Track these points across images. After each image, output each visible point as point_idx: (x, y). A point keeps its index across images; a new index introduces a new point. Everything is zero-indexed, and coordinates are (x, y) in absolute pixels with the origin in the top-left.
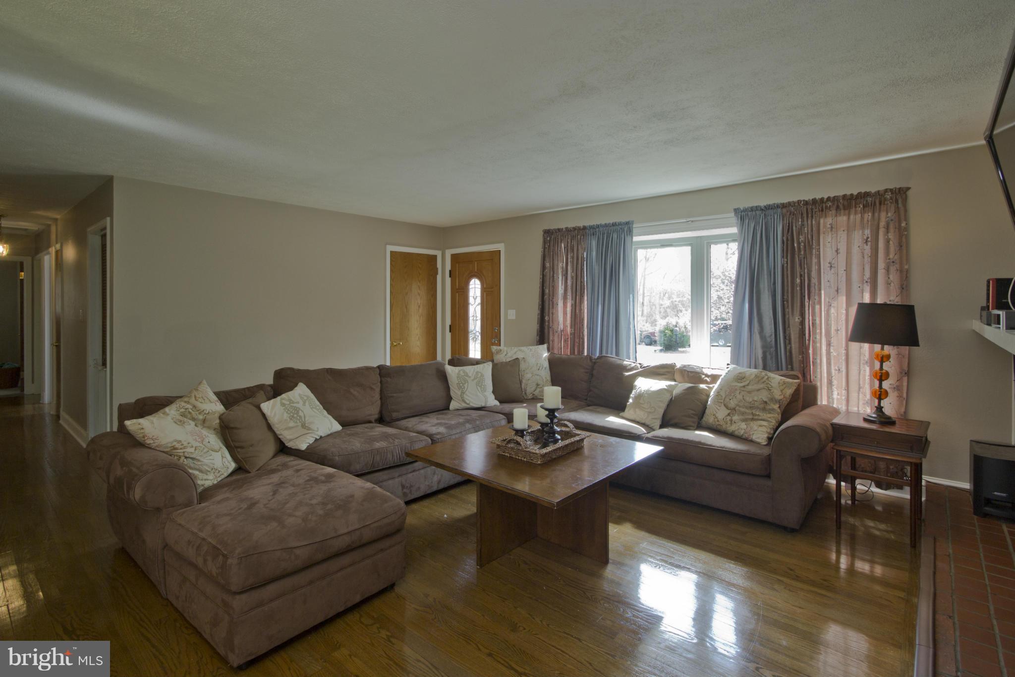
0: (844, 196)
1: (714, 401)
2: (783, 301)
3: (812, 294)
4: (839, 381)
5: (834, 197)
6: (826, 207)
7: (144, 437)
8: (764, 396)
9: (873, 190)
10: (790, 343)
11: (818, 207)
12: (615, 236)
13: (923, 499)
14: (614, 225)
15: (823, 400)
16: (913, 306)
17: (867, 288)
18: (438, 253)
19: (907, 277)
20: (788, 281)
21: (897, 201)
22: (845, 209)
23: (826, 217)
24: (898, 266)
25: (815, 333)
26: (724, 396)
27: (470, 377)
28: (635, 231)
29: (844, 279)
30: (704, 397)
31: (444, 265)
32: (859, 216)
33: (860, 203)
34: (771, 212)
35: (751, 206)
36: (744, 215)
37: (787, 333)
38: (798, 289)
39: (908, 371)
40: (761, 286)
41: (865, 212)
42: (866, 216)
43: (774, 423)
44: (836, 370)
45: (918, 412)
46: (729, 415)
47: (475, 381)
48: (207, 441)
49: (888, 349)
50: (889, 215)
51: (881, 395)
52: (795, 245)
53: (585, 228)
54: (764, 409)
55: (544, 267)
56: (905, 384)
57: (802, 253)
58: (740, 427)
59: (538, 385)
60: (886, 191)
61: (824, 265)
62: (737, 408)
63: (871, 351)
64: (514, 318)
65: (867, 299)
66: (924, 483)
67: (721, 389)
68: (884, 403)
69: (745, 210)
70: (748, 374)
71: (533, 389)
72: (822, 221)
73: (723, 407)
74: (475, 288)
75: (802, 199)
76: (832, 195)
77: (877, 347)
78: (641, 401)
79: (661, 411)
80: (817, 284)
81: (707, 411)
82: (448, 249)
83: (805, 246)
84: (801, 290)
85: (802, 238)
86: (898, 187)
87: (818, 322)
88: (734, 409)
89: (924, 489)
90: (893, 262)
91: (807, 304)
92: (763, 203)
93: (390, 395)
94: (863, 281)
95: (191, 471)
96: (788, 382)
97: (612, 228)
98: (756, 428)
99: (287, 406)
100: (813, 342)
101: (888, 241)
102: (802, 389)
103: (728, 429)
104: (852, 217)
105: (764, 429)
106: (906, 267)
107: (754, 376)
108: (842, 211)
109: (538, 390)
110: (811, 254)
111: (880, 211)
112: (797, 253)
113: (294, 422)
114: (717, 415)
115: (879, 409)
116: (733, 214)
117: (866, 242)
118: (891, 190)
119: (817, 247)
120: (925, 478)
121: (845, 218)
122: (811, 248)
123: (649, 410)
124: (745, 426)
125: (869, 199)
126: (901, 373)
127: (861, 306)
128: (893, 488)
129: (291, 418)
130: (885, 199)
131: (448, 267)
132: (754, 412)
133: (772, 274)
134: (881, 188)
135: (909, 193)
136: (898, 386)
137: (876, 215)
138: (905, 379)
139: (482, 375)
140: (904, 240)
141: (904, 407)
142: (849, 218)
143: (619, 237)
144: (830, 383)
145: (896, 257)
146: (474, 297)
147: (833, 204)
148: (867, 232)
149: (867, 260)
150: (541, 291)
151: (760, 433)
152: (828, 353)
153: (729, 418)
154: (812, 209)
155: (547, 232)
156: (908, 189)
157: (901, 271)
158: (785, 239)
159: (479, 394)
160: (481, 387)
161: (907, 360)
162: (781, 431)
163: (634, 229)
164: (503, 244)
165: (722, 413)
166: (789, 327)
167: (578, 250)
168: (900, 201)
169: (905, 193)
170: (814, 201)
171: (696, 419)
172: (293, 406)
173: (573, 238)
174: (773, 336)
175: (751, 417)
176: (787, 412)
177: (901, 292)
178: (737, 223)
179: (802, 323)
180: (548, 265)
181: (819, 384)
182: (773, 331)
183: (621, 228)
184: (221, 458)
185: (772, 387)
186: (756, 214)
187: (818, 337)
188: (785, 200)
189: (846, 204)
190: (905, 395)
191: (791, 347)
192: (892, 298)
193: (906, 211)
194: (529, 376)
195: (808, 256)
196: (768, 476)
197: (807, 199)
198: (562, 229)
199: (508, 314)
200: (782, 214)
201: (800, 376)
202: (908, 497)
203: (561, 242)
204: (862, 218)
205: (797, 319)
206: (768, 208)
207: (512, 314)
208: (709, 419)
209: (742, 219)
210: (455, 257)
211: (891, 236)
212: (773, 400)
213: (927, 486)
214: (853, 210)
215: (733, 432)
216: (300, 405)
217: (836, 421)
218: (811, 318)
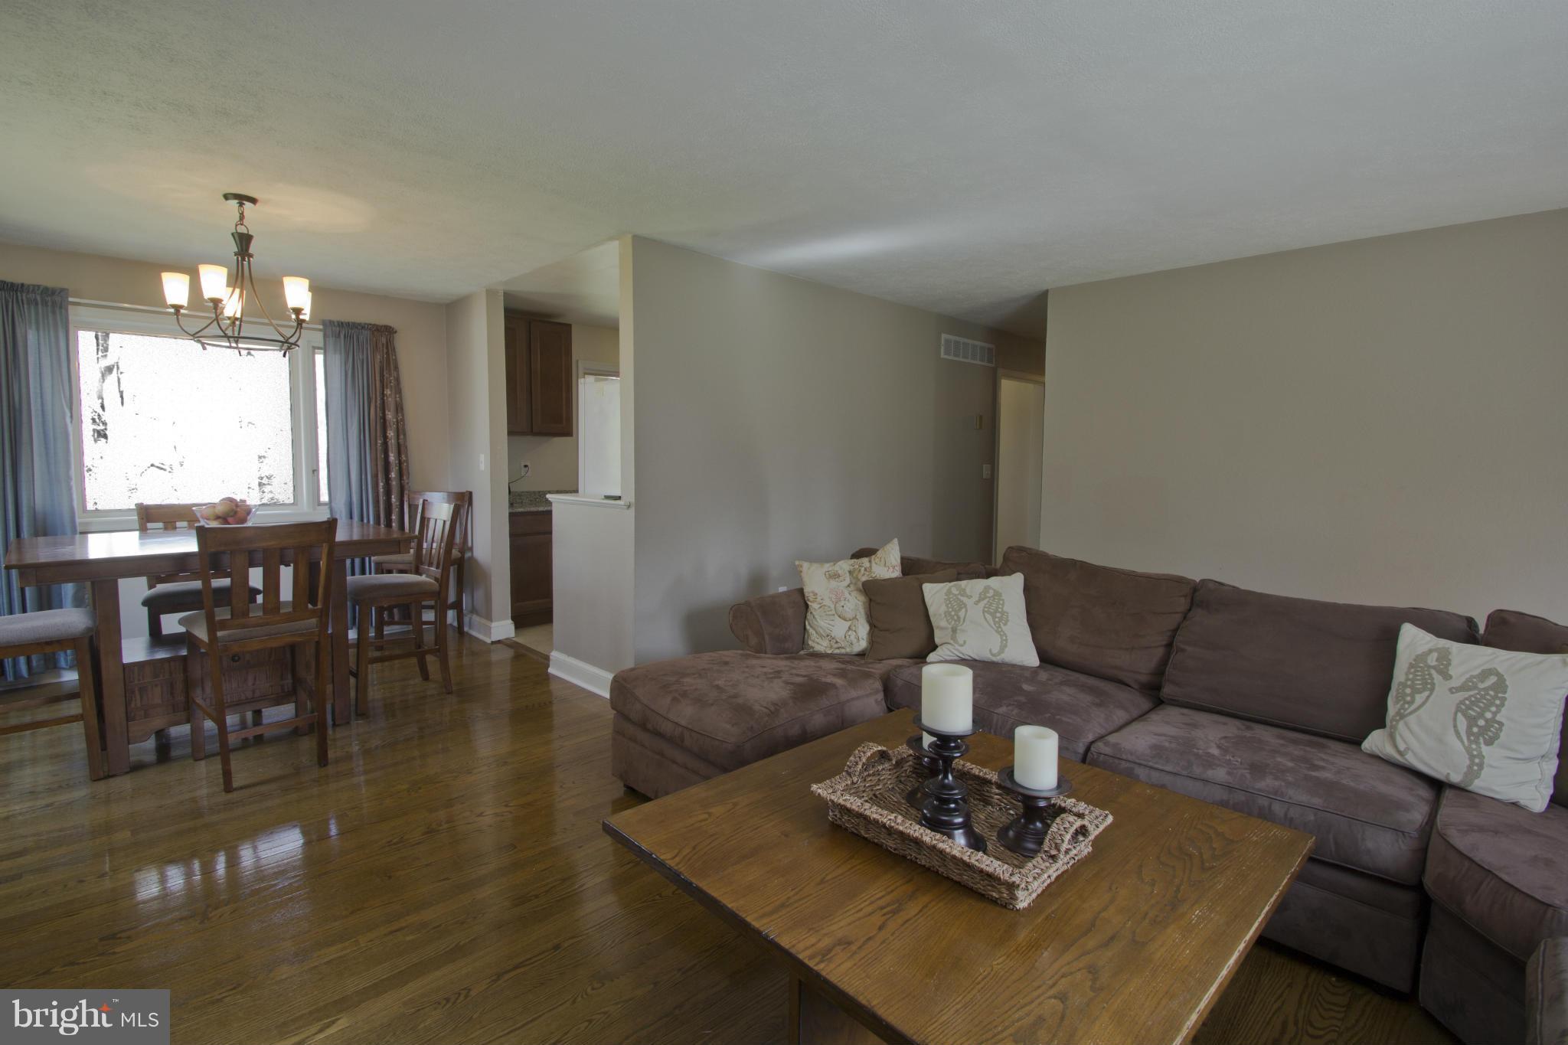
48: (842, 604)
95: (808, 627)
99: (951, 596)
113: (947, 621)
129: (948, 614)
172: (960, 600)
184: (847, 629)
216: (969, 602)
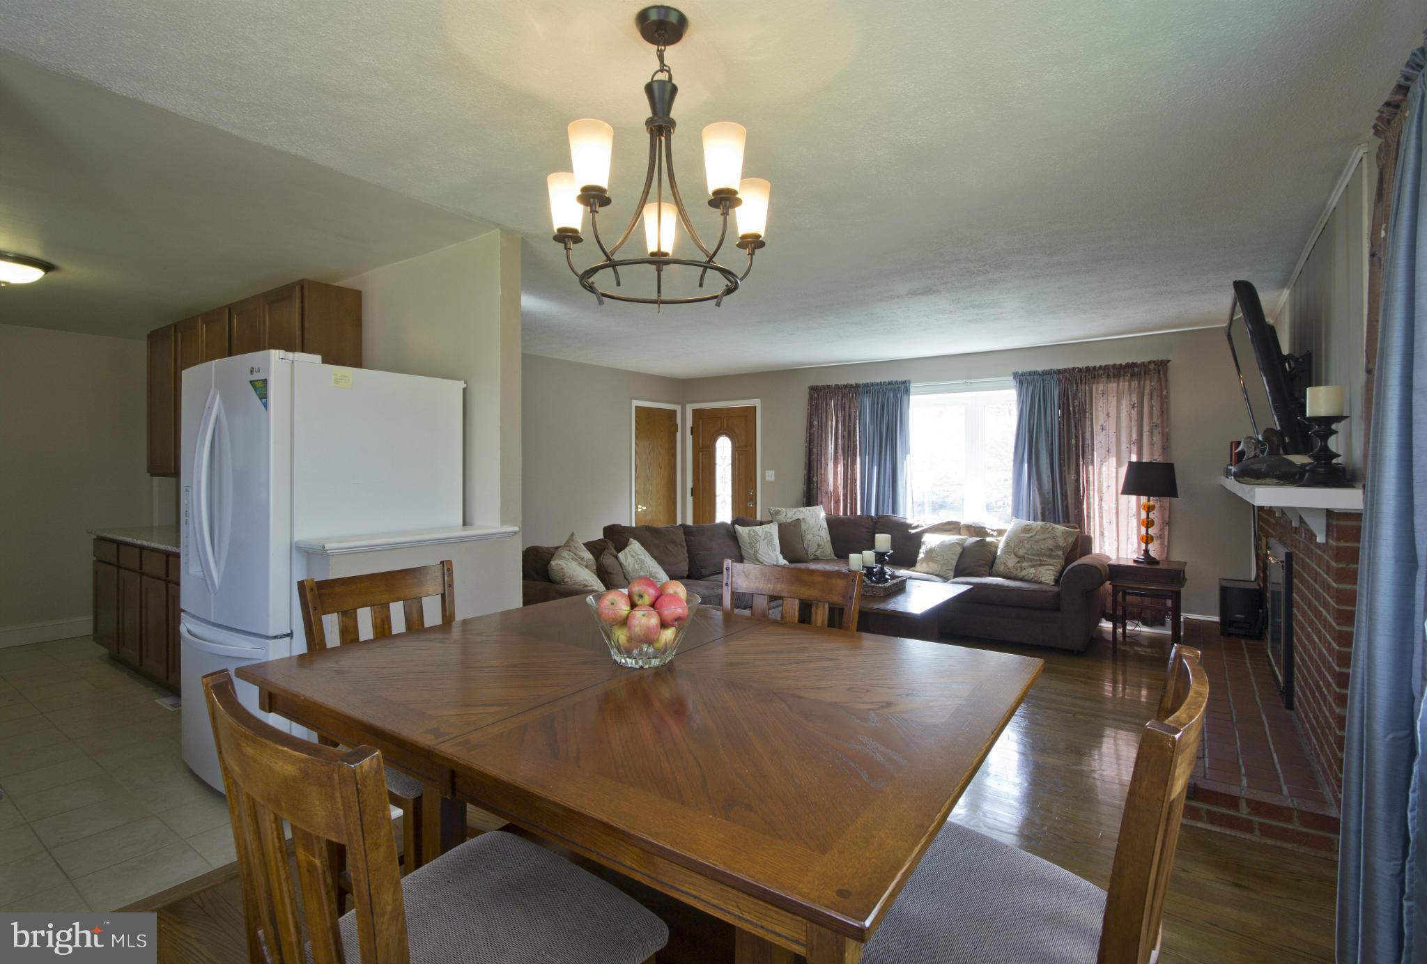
0: (1114, 365)
1: (1004, 551)
2: (1060, 459)
3: (1086, 454)
4: (1110, 532)
5: (1105, 366)
6: (1098, 374)
7: (563, 576)
8: (1050, 543)
9: (1139, 361)
10: (1067, 499)
11: (1090, 374)
12: (891, 395)
13: (1182, 634)
14: (890, 383)
15: (1096, 549)
16: (1173, 464)
17: (1134, 449)
18: (678, 408)
19: (1167, 440)
20: (1064, 442)
21: (1159, 372)
22: (1114, 377)
23: (1098, 383)
24: (1159, 429)
25: (1088, 489)
26: (1013, 546)
27: (760, 537)
28: (912, 390)
29: (1114, 440)
30: (993, 549)
31: (685, 421)
32: (1127, 384)
33: (1128, 372)
34: (1048, 377)
35: (1029, 370)
36: (1024, 380)
37: (1064, 490)
38: (1074, 449)
39: (1169, 522)
40: (1040, 446)
41: (1132, 380)
42: (1133, 383)
43: (1059, 567)
44: (1107, 522)
45: (1178, 556)
46: (1018, 562)
47: (766, 540)
49: (1153, 501)
50: (1153, 384)
51: (1148, 539)
52: (1071, 409)
53: (857, 386)
54: (1050, 556)
55: (810, 425)
56: (1166, 533)
57: (1077, 416)
58: (1031, 572)
59: (819, 545)
60: (1150, 362)
61: (1097, 428)
62: (1026, 556)
63: (1138, 502)
64: (773, 479)
65: (1134, 458)
66: (1182, 620)
67: (1010, 541)
68: (1150, 547)
69: (1023, 374)
70: (1034, 526)
71: (815, 549)
72: (1094, 387)
73: (1013, 556)
74: (724, 447)
75: (1076, 366)
76: (1103, 365)
77: (1143, 499)
78: (934, 555)
79: (954, 563)
80: (1090, 444)
81: (997, 561)
82: (690, 403)
83: (1079, 410)
84: (1076, 450)
85: (1076, 403)
86: (1160, 359)
87: (1091, 479)
88: (1024, 557)
89: (1182, 625)
90: (1156, 426)
91: (1081, 463)
92: (1040, 368)
93: (696, 552)
94: (1130, 442)
96: (1070, 531)
97: (888, 387)
98: (1043, 571)
100: (1088, 498)
101: (1151, 407)
102: (1080, 537)
103: (1018, 574)
104: (1121, 384)
105: (1051, 572)
106: (1167, 430)
107: (1039, 527)
108: (1112, 379)
109: (819, 551)
110: (1085, 418)
111: (1145, 380)
112: (1072, 416)
114: (1007, 564)
115: (1146, 551)
116: (1011, 378)
117: (1133, 407)
118: (1154, 362)
119: (1090, 411)
120: (1184, 616)
121: (1115, 385)
122: (1085, 411)
123: (942, 562)
124: (1034, 571)
125: (1136, 369)
126: (1163, 523)
127: (1131, 464)
128: (1157, 625)
130: (1150, 370)
131: (689, 423)
132: (1041, 558)
133: (1049, 434)
134: (1146, 360)
135: (1169, 364)
136: (1160, 535)
137: (1142, 382)
138: (1167, 528)
139: (771, 535)
140: (1165, 406)
141: (1166, 553)
142: (1118, 386)
143: (895, 396)
144: (1102, 534)
145: (1159, 421)
146: (722, 457)
147: (1104, 373)
148: (1135, 399)
149: (1134, 423)
150: (808, 451)
151: (1047, 575)
152: (1101, 508)
153: (1019, 565)
154: (1085, 376)
155: (814, 389)
156: (1169, 361)
157: (1163, 434)
158: (1061, 403)
159: (770, 553)
160: (771, 546)
161: (1168, 512)
162: (1069, 570)
163: (911, 389)
164: (759, 400)
165: (1012, 562)
166: (1065, 484)
167: (850, 408)
168: (1161, 373)
169: (1166, 365)
170: (1088, 368)
171: (987, 568)
173: (844, 396)
174: (1051, 493)
175: (1039, 563)
176: (1069, 558)
177: (1163, 452)
178: (1016, 386)
179: (1078, 480)
180: (815, 423)
181: (1092, 535)
182: (1051, 488)
183: (898, 388)
185: (1057, 536)
186: (1034, 379)
187: (1091, 493)
188: (1061, 367)
189: (1116, 372)
190: (1166, 543)
191: (1067, 503)
192: (1155, 458)
193: (1167, 381)
194: (810, 536)
195: (1082, 419)
196: (1058, 610)
197: (1081, 366)
198: (832, 386)
199: (765, 476)
200: (1058, 379)
201: (1077, 526)
202: (1170, 633)
203: (831, 399)
204: (1130, 385)
205: (1073, 477)
206: (1046, 373)
207: (770, 475)
208: (999, 567)
209: (1021, 383)
210: (696, 413)
211: (1154, 402)
212: (1057, 547)
213: (1185, 622)
214: (1122, 378)
215: (1024, 576)
217: (1111, 562)
218: (1085, 476)
